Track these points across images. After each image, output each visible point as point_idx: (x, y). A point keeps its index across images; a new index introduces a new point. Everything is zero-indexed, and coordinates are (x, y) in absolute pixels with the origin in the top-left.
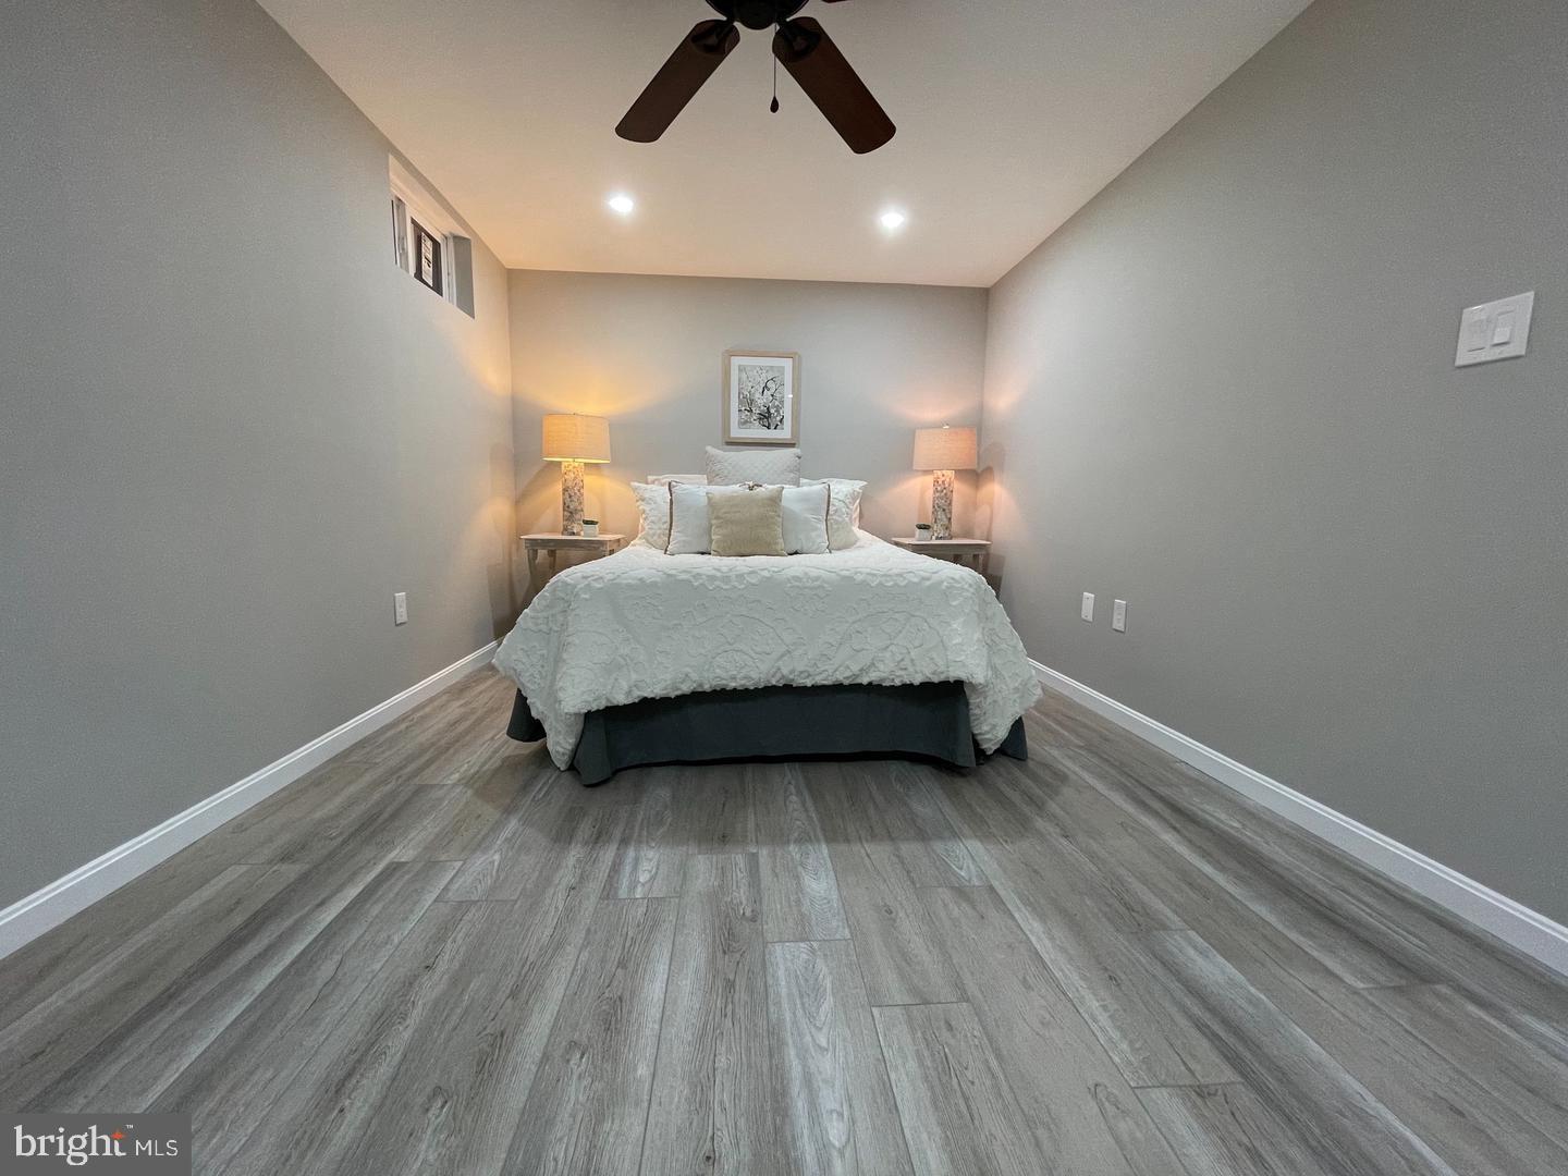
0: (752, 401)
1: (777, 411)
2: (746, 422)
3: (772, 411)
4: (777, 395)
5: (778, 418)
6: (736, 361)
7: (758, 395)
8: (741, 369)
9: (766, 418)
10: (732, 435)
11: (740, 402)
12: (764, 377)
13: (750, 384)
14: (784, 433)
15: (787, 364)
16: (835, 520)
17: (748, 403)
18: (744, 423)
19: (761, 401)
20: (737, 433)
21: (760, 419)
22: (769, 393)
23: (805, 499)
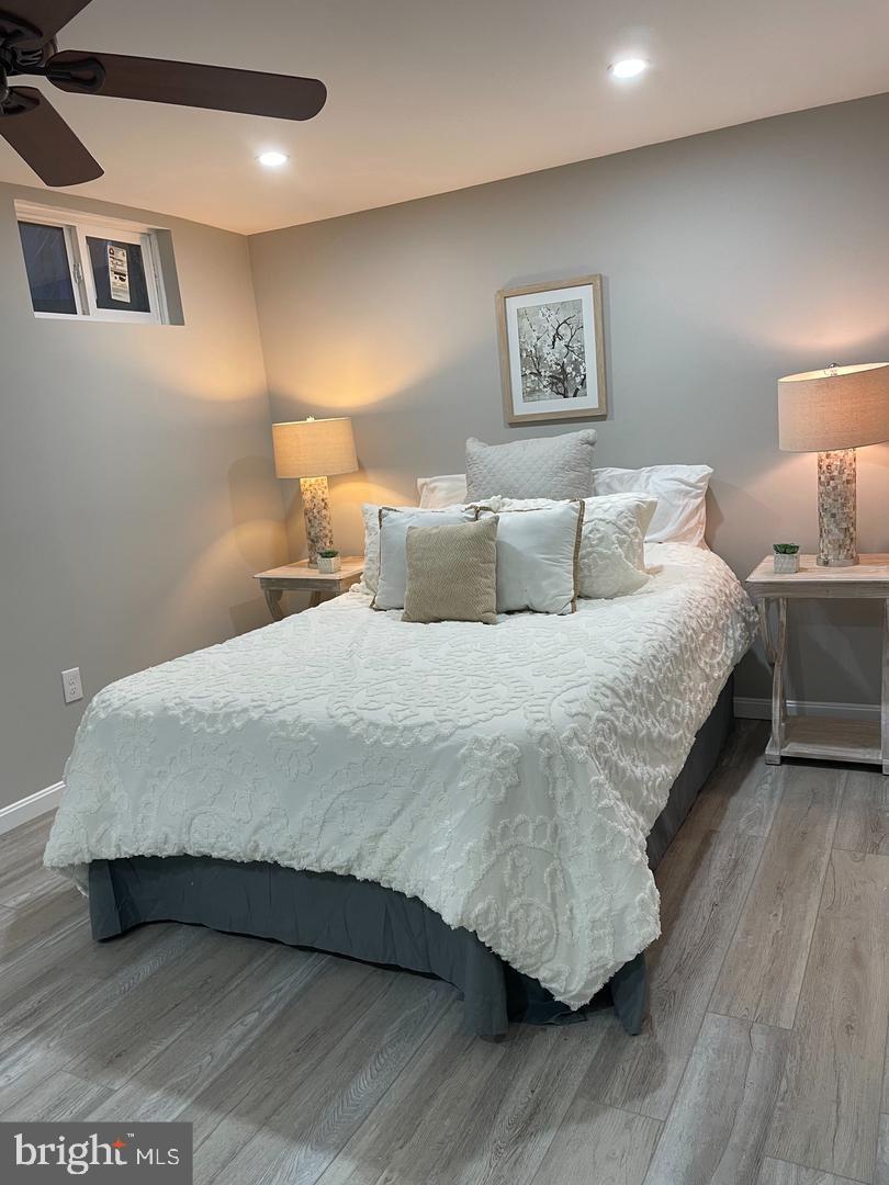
0: (540, 358)
1: (576, 369)
2: (533, 391)
3: (569, 369)
4: (575, 345)
5: (578, 380)
6: (514, 304)
7: (546, 349)
8: (521, 315)
9: (562, 382)
10: (516, 413)
11: (524, 363)
12: (554, 319)
13: (535, 335)
14: (589, 401)
15: (585, 294)
16: (600, 554)
17: (533, 361)
18: (530, 394)
19: (552, 356)
20: (522, 408)
21: (553, 383)
22: (563, 343)
23: (534, 529)
